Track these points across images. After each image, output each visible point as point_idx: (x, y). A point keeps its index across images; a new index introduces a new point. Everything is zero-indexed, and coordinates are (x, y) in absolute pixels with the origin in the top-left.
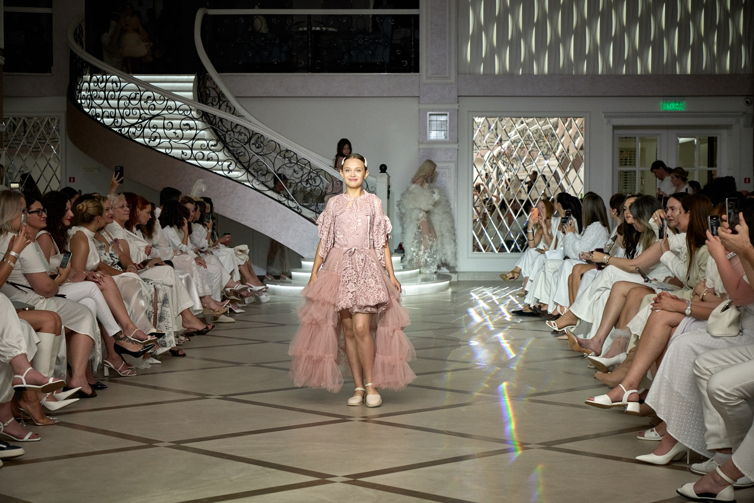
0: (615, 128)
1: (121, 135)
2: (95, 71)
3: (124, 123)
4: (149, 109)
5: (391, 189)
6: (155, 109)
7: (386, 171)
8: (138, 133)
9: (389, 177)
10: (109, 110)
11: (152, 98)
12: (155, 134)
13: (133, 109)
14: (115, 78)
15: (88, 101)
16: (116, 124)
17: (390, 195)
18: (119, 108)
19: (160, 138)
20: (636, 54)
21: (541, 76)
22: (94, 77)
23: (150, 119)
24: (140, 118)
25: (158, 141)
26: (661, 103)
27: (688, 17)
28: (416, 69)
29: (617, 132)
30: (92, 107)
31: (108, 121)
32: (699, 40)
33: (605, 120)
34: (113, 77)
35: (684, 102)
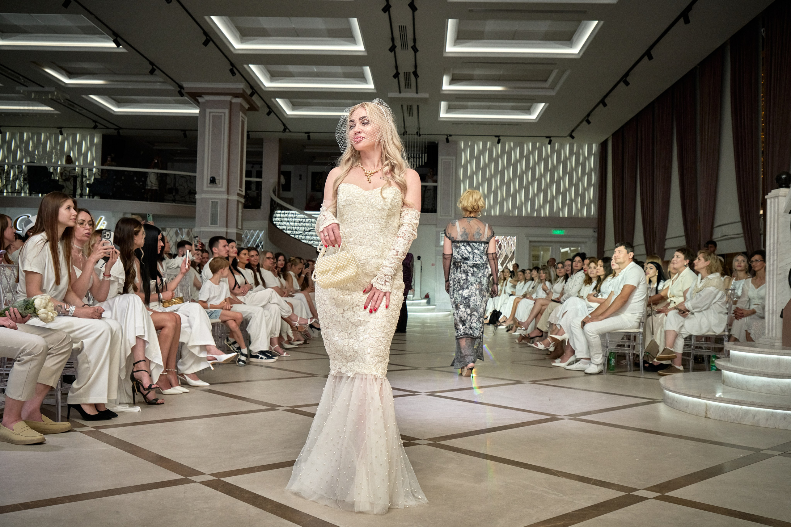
0: (530, 242)
1: (295, 238)
2: (283, 208)
3: (297, 233)
4: (309, 227)
5: (422, 268)
6: (311, 227)
7: (421, 259)
8: (303, 238)
9: (421, 262)
10: (290, 227)
11: (310, 222)
12: (312, 238)
13: (301, 227)
14: (293, 212)
15: (279, 223)
16: (293, 234)
17: (422, 271)
18: (294, 226)
19: (314, 241)
20: (540, 207)
21: (495, 216)
22: (283, 212)
23: (309, 231)
24: (304, 231)
25: (312, 242)
26: (553, 231)
27: (566, 190)
28: (435, 211)
29: (532, 244)
30: (281, 225)
31: (289, 232)
32: (571, 201)
33: (526, 238)
34: (291, 212)
35: (564, 231)
